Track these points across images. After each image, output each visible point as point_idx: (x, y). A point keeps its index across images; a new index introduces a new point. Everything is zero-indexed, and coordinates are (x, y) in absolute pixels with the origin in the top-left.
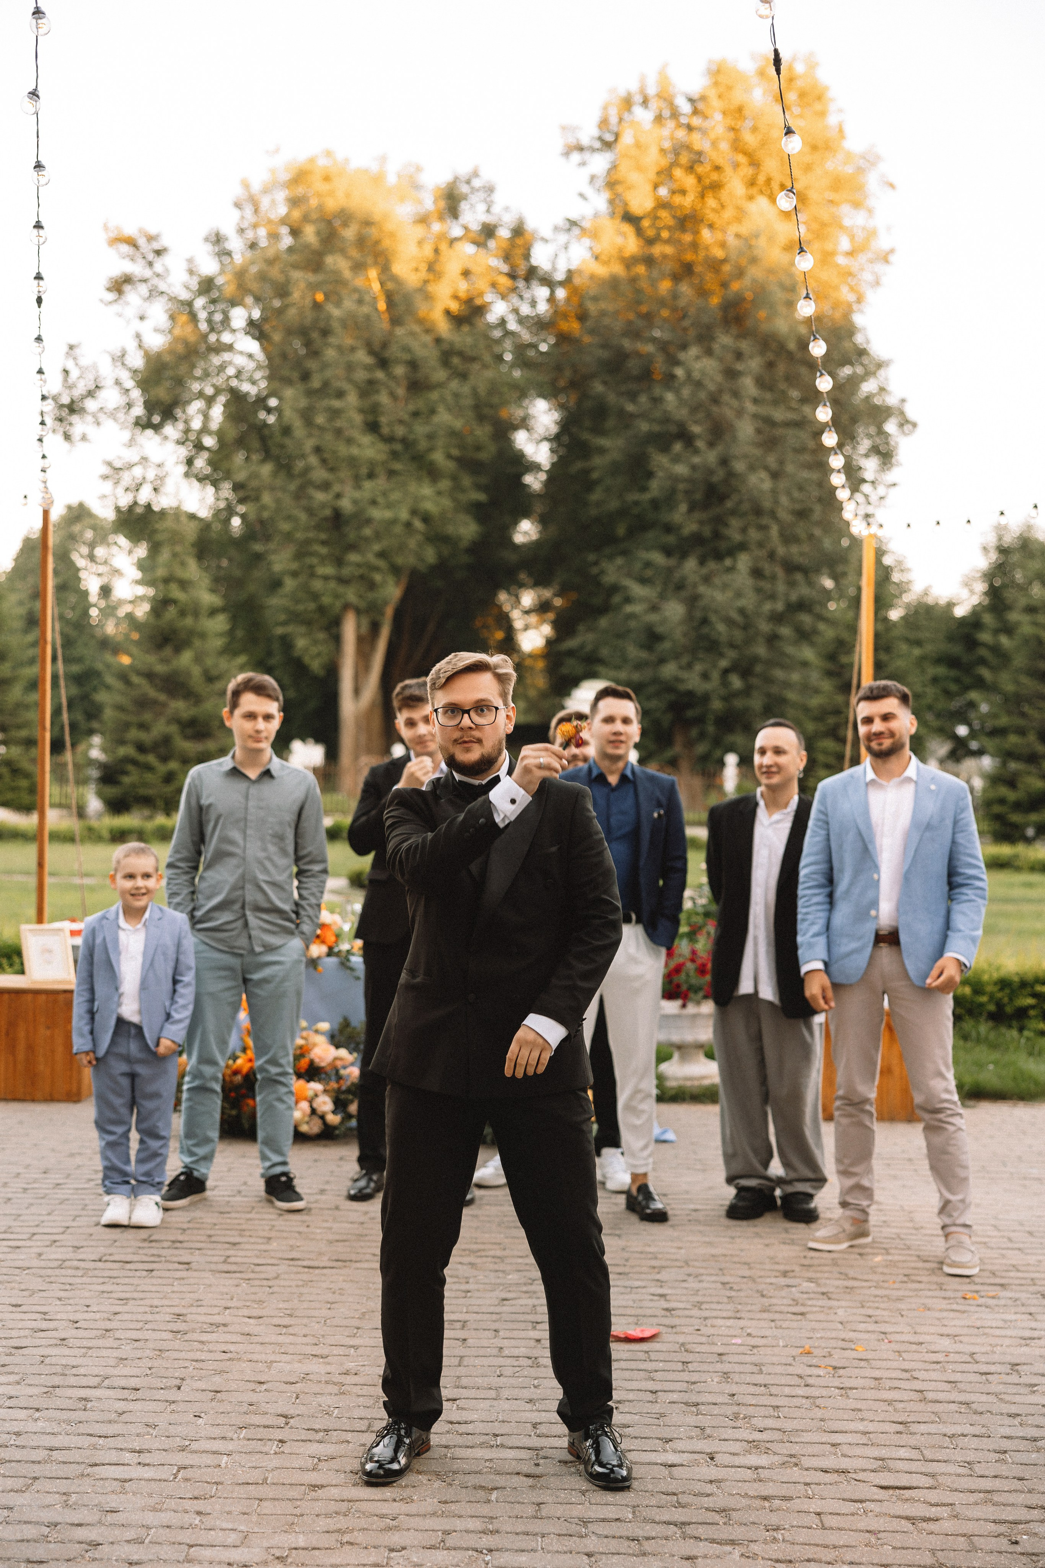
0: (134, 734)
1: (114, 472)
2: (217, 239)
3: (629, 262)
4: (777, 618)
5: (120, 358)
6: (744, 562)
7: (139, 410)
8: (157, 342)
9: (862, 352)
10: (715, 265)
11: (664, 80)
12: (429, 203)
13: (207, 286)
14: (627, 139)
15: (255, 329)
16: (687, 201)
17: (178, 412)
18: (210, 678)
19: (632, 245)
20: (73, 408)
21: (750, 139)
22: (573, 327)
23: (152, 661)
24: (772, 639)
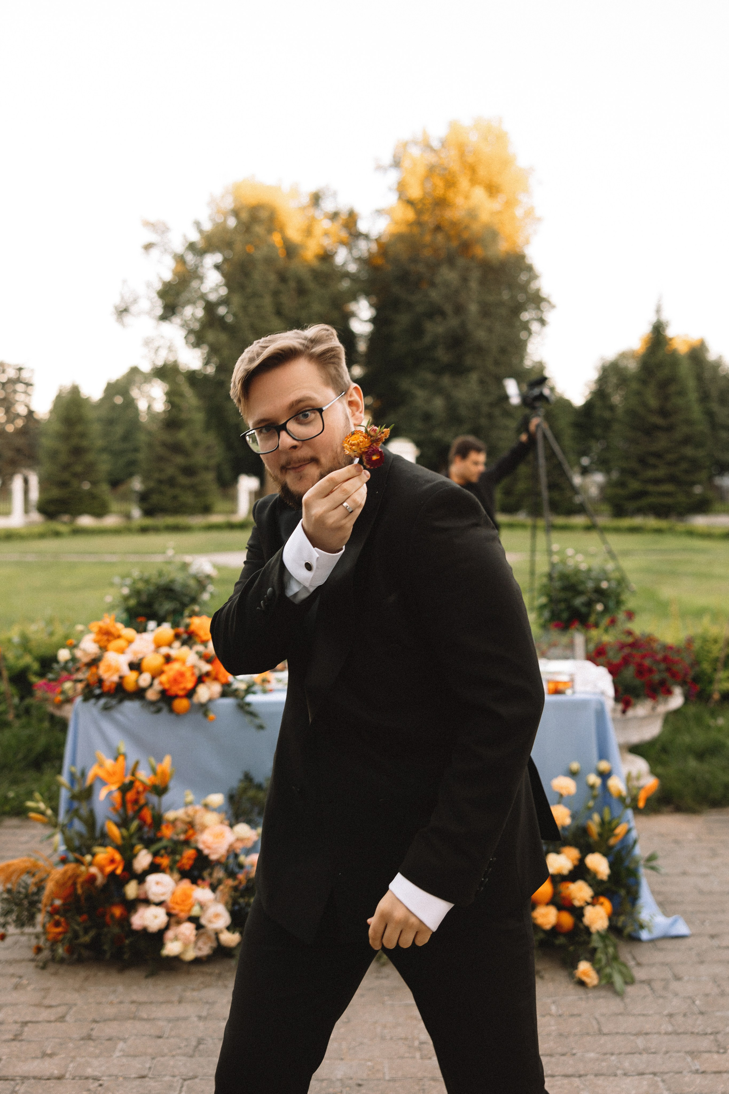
0: (156, 475)
1: (147, 342)
2: (198, 224)
3: (410, 225)
4: (492, 405)
5: (149, 285)
6: (474, 377)
7: (159, 311)
8: (168, 276)
9: (529, 268)
10: (454, 224)
11: (425, 133)
12: (305, 200)
13: (192, 247)
14: (406, 163)
15: (217, 267)
16: (440, 191)
17: (178, 309)
18: (196, 444)
19: (410, 215)
20: (126, 310)
21: (470, 159)
22: (380, 261)
23: (166, 437)
24: (490, 416)
